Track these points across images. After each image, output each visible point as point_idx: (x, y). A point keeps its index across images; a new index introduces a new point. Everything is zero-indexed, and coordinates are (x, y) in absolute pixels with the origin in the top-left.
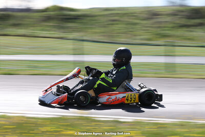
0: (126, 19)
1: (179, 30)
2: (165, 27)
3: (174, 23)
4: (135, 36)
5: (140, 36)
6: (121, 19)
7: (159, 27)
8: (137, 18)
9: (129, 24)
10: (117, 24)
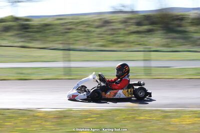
7: (112, 34)
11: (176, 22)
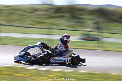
0: (18, 12)
1: (50, 19)
2: (41, 17)
3: (47, 15)
4: (24, 22)
5: (27, 22)
6: (16, 12)
7: (38, 17)
8: (25, 11)
9: (20, 15)
10: (13, 15)
11: (79, 12)
